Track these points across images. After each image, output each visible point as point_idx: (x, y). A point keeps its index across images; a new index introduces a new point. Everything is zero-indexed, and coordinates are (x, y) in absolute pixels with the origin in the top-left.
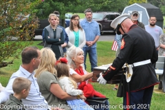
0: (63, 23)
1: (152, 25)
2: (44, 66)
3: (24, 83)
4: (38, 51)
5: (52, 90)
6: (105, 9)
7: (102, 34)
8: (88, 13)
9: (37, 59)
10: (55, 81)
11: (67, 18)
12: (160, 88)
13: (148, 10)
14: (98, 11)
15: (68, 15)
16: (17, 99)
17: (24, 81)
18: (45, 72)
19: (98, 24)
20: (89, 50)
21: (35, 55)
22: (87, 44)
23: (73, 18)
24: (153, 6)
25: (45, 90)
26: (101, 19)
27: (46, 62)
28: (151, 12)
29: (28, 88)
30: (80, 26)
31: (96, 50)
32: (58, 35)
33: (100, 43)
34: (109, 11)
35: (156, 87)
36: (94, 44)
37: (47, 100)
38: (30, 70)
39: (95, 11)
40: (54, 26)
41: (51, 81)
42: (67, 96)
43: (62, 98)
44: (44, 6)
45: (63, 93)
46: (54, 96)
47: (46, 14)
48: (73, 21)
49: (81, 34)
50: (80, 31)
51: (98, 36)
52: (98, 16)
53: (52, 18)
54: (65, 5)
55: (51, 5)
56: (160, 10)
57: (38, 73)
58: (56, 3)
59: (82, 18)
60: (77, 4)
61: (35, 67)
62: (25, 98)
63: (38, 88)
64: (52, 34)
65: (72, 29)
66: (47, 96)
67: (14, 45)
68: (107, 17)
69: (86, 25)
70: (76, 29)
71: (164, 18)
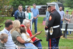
4: (12, 21)
8: (34, 5)
13: (58, 4)
17: (4, 35)
19: (38, 10)
21: (11, 23)
22: (34, 18)
25: (15, 39)
28: (59, 6)
30: (31, 11)
36: (37, 18)
40: (21, 11)
43: (22, 43)
45: (23, 41)
46: (19, 42)
47: (17, 6)
50: (31, 13)
51: (38, 15)
55: (20, 2)
58: (22, 1)
60: (30, 2)
65: (28, 12)
71: (65, 8)
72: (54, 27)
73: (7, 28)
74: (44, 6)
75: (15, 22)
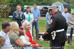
0: (23, 10)
1: (66, 12)
2: (13, 30)
3: (3, 38)
4: (10, 23)
5: (16, 42)
6: (43, 4)
8: (35, 6)
9: (9, 27)
10: (18, 38)
11: (25, 8)
12: (69, 43)
13: (64, 5)
14: (40, 5)
15: (26, 6)
17: (3, 37)
18: (13, 33)
21: (8, 25)
22: (34, 21)
23: (28, 8)
24: (66, 4)
25: (13, 42)
26: (41, 9)
27: (14, 28)
28: (65, 6)
29: (4, 41)
31: (38, 23)
32: (21, 16)
33: (40, 20)
35: (66, 42)
36: (37, 21)
38: (6, 32)
39: (38, 5)
41: (16, 38)
44: (14, 2)
45: (22, 44)
46: (17, 45)
48: (28, 9)
49: (32, 16)
50: (31, 14)
51: (39, 17)
52: (40, 7)
53: (18, 7)
54: (24, 2)
55: (17, 1)
56: (69, 6)
57: (10, 34)
59: (32, 8)
61: (8, 31)
62: (3, 46)
64: (18, 15)
66: (14, 45)
70: (29, 13)
71: (71, 9)
72: (58, 31)
73: (4, 30)
74: (46, 6)
75: (13, 24)
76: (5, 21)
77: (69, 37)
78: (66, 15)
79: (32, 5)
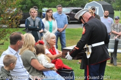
0: (40, 15)
1: (106, 17)
2: (27, 46)
3: (12, 59)
4: (22, 35)
5: (32, 64)
6: (72, 5)
7: (69, 23)
8: (59, 8)
9: (21, 41)
10: (34, 57)
11: (43, 11)
12: (112, 62)
13: (103, 6)
14: (67, 6)
15: (45, 9)
16: (6, 71)
17: (11, 57)
19: (67, 16)
20: (59, 35)
21: (20, 38)
24: (106, 3)
25: (27, 64)
26: (69, 12)
27: (28, 43)
28: (105, 8)
29: (14, 62)
31: (65, 35)
33: (68, 30)
34: (75, 6)
35: (108, 62)
36: (63, 30)
37: (28, 71)
38: (16, 49)
39: (64, 7)
40: (33, 17)
41: (32, 57)
42: (43, 68)
43: (40, 69)
44: (27, 3)
46: (34, 68)
47: (28, 9)
48: (48, 14)
50: (53, 21)
51: (66, 25)
52: (66, 10)
53: (32, 11)
54: (42, 2)
55: (32, 2)
56: (111, 6)
59: (55, 12)
61: (20, 47)
62: (12, 70)
63: (22, 62)
64: (32, 23)
65: (47, 19)
66: (29, 68)
67: (4, 31)
68: (73, 10)
69: (58, 16)
70: (50, 19)
71: (115, 11)
73: (13, 46)
74: (76, 8)
76: (15, 32)
77: (112, 54)
78: (106, 21)
79: (55, 7)
